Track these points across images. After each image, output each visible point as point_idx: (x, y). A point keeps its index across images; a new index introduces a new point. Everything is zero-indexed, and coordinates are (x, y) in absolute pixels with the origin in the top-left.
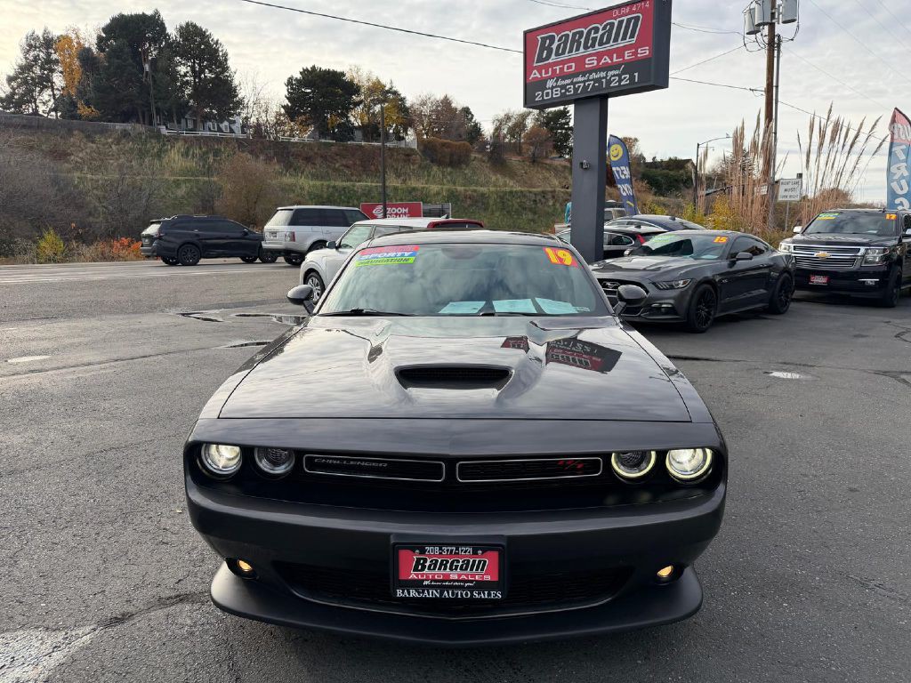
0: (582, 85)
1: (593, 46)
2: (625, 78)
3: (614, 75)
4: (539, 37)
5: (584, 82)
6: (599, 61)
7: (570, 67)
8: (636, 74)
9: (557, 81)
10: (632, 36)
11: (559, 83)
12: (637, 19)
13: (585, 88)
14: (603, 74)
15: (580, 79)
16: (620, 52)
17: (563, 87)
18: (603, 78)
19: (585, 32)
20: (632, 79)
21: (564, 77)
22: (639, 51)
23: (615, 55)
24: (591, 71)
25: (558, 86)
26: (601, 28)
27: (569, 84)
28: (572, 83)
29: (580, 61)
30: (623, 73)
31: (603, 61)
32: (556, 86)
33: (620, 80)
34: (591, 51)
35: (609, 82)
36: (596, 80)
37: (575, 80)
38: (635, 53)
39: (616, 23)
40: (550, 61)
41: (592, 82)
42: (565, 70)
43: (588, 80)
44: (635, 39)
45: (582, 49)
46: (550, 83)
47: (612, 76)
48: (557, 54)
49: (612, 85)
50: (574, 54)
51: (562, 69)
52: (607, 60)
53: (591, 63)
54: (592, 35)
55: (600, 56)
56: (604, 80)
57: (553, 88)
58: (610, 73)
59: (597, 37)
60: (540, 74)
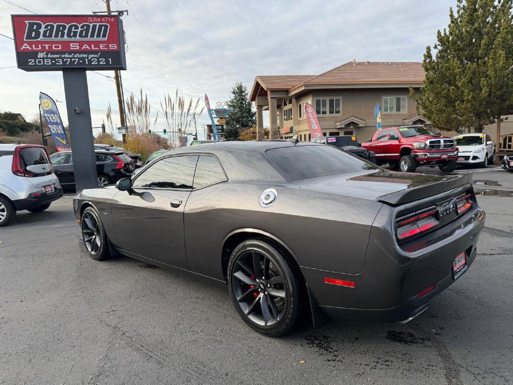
0: (69, 60)
1: (75, 36)
2: (102, 60)
3: (94, 58)
4: (26, 22)
5: (71, 58)
6: (81, 46)
7: (58, 47)
8: (110, 59)
9: (47, 54)
10: (104, 36)
11: (49, 56)
12: (106, 27)
13: (72, 63)
14: (85, 56)
15: (66, 56)
16: (97, 44)
17: (52, 59)
18: (85, 58)
19: (67, 26)
20: (107, 61)
21: (53, 53)
22: (110, 45)
23: (93, 45)
24: (75, 52)
25: (49, 58)
26: (80, 26)
27: (58, 58)
28: (60, 57)
29: (66, 44)
30: (100, 57)
31: (84, 47)
32: (47, 58)
33: (99, 61)
34: (73, 39)
35: (90, 61)
36: (80, 59)
37: (63, 56)
38: (108, 46)
39: (91, 26)
40: (39, 39)
41: (77, 60)
42: (54, 48)
43: (74, 58)
44: (106, 38)
45: (66, 37)
46: (41, 55)
47: (92, 58)
48: (44, 35)
49: (93, 63)
50: (59, 39)
51: (50, 47)
52: (86, 47)
53: (74, 47)
54: (73, 30)
55: (81, 44)
56: (86, 60)
57: (43, 58)
58: (90, 56)
59: (77, 32)
60: (32, 47)
